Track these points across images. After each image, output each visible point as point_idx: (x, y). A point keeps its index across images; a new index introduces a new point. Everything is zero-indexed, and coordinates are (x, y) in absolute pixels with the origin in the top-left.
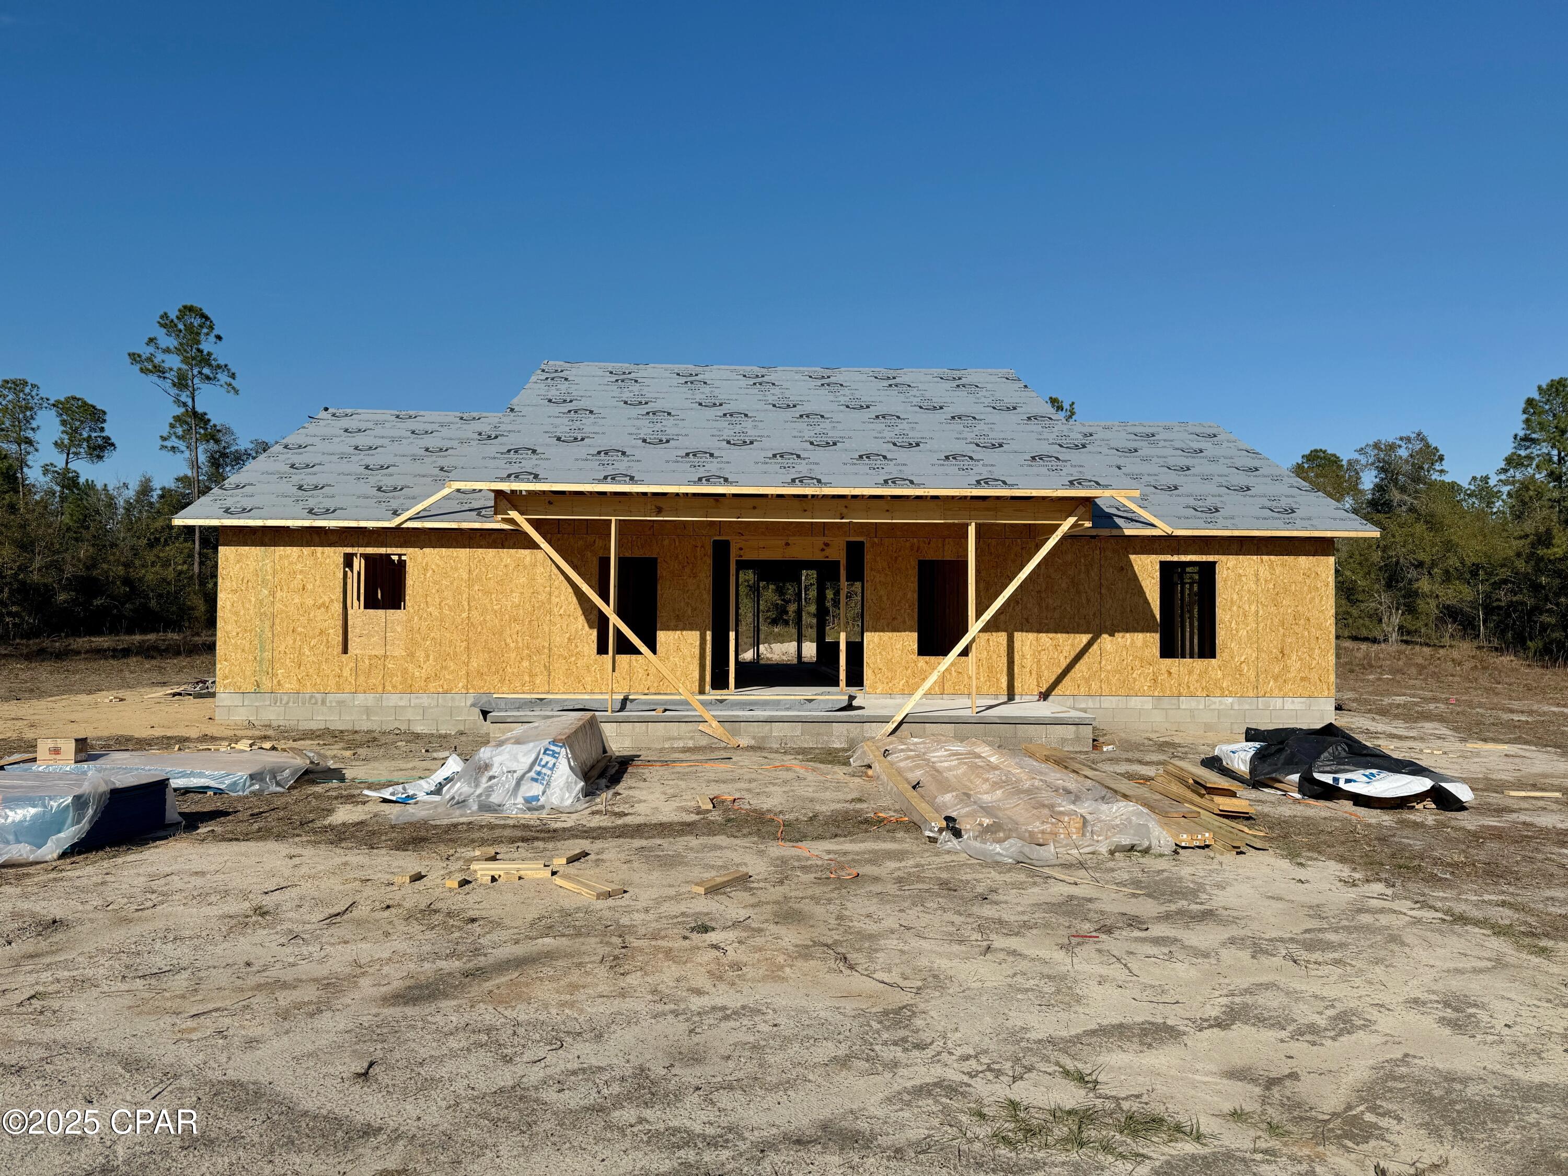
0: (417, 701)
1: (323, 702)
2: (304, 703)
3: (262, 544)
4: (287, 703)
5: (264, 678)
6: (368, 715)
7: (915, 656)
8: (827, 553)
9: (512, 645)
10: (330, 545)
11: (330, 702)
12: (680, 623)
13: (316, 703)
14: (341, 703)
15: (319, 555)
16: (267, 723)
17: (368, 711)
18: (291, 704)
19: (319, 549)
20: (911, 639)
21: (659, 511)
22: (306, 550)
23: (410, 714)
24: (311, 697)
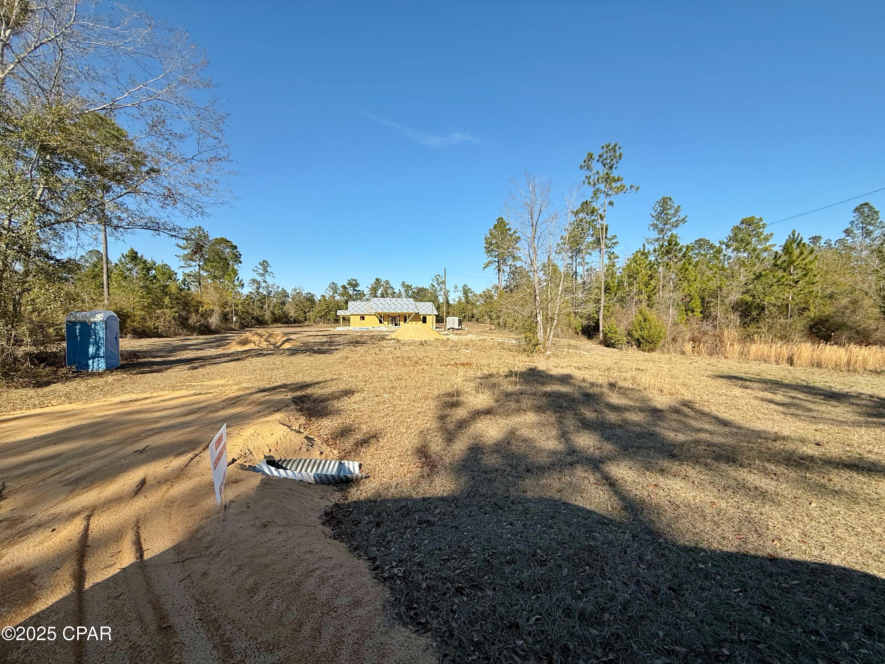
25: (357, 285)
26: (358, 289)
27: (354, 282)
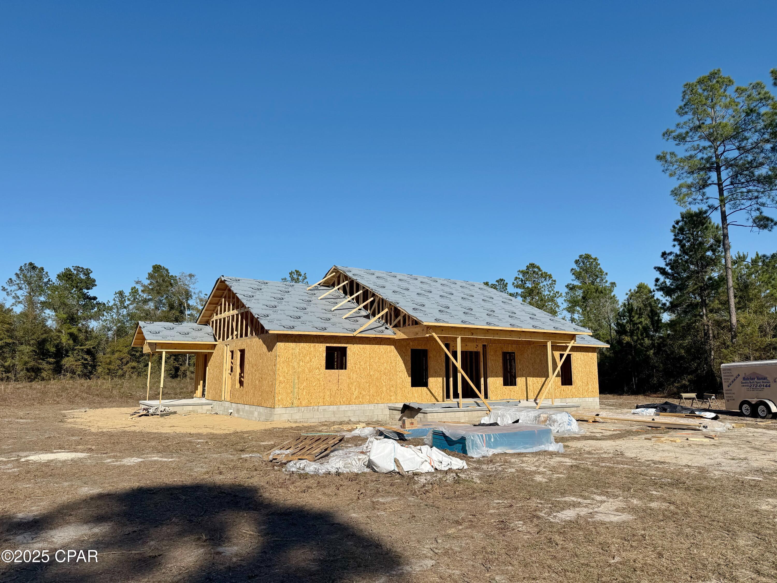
0: (352, 408)
1: (318, 410)
2: (310, 411)
3: (295, 342)
4: (304, 411)
5: (295, 401)
6: (334, 415)
7: (503, 386)
8: (477, 349)
9: (384, 384)
10: (321, 343)
11: (320, 410)
12: (437, 375)
13: (315, 411)
14: (324, 410)
15: (317, 347)
16: (296, 421)
17: (334, 413)
18: (305, 412)
19: (317, 344)
20: (501, 380)
21: (472, 334)
22: (312, 345)
23: (349, 414)
24: (313, 408)
25: (91, 284)
26: (91, 293)
27: (82, 276)
